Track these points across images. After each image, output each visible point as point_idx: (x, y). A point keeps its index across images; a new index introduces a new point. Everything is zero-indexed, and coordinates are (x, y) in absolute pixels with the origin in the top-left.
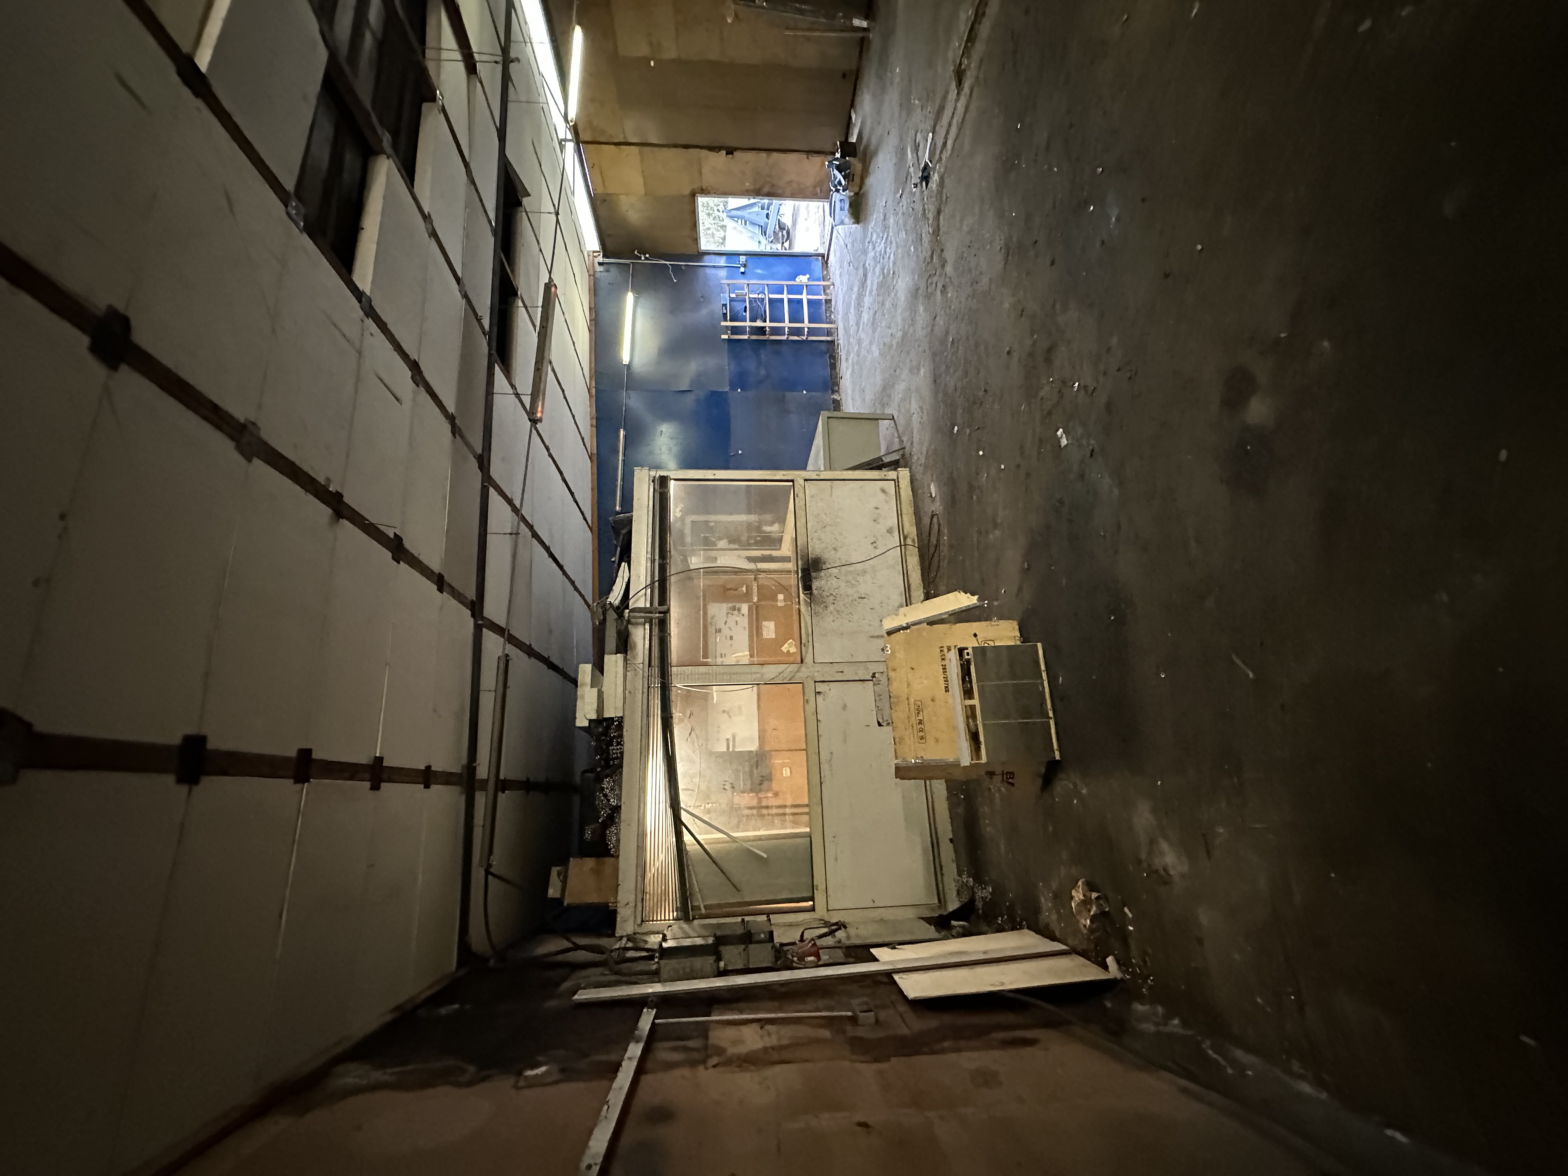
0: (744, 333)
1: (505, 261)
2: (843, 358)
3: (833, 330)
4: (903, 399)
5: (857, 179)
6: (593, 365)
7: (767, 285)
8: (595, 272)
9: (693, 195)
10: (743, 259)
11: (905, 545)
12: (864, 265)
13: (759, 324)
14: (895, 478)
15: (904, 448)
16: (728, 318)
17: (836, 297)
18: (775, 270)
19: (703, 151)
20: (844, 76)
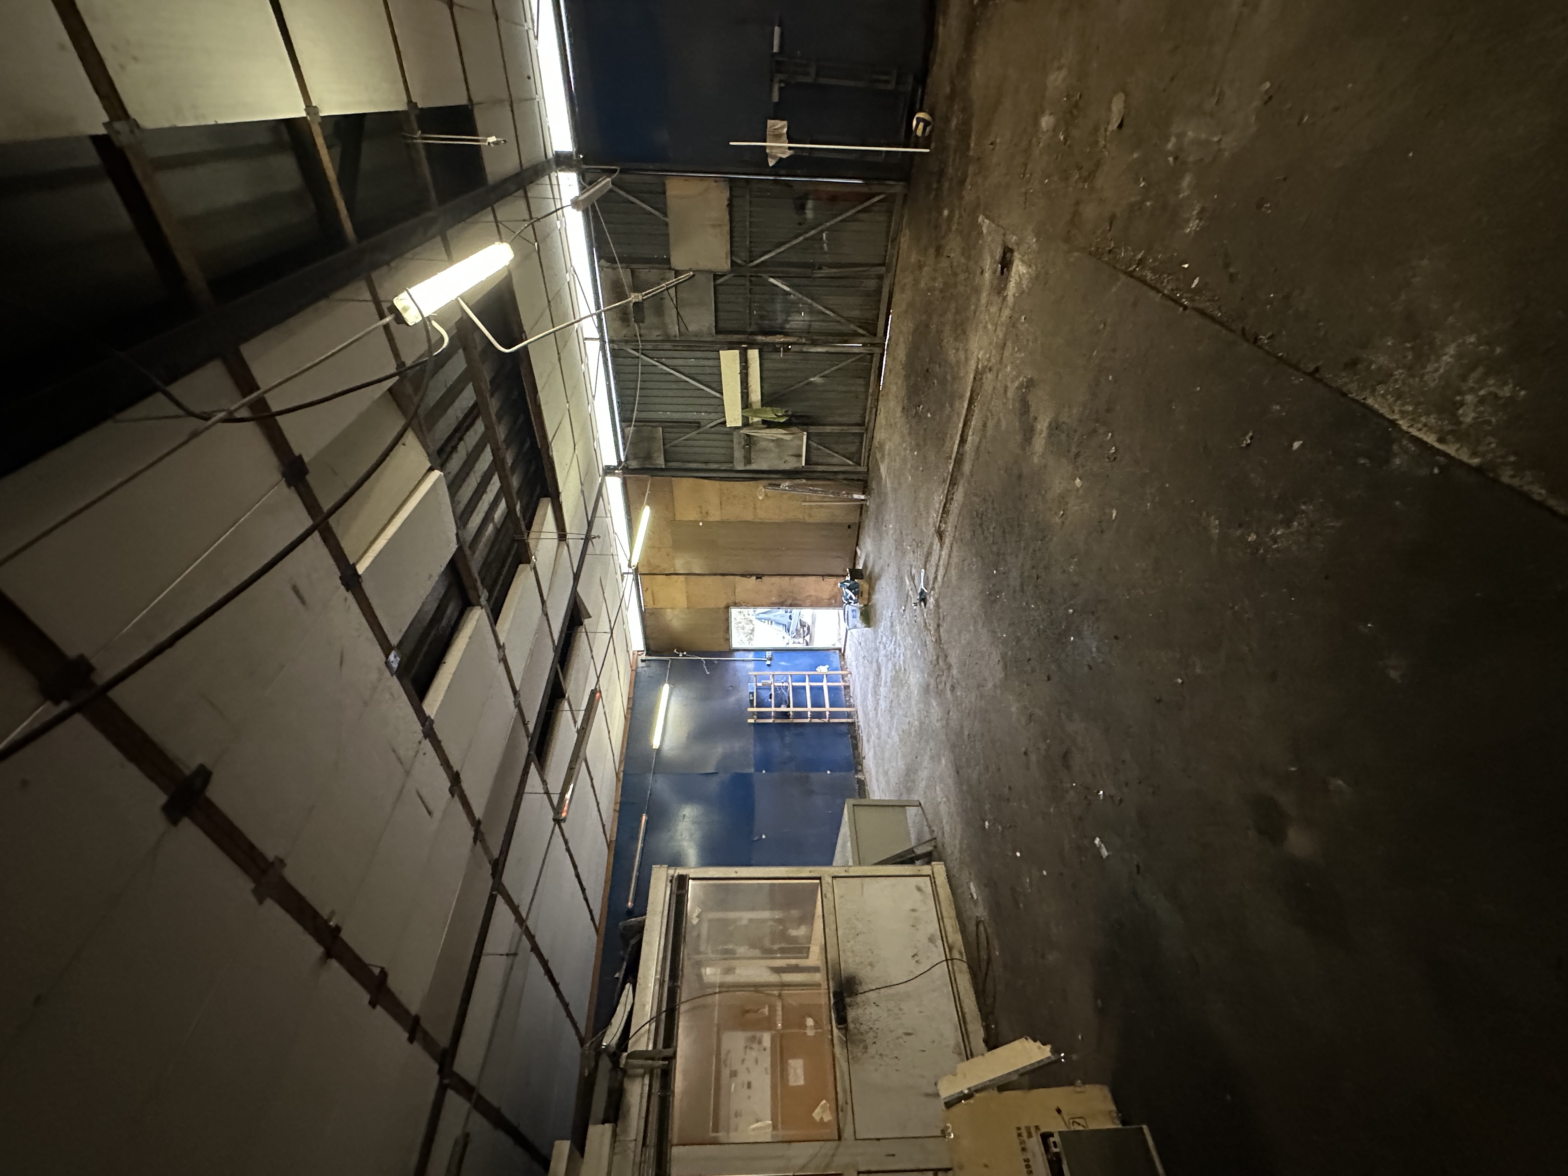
0: (770, 717)
1: (559, 670)
2: (865, 739)
3: (852, 713)
4: (927, 787)
5: (866, 596)
6: (624, 750)
7: (791, 675)
8: (637, 667)
9: (727, 607)
10: (768, 654)
11: (952, 959)
12: (877, 660)
13: (783, 709)
14: (930, 873)
15: (935, 838)
16: (755, 705)
17: (854, 684)
18: (797, 662)
19: (737, 577)
20: (849, 527)
